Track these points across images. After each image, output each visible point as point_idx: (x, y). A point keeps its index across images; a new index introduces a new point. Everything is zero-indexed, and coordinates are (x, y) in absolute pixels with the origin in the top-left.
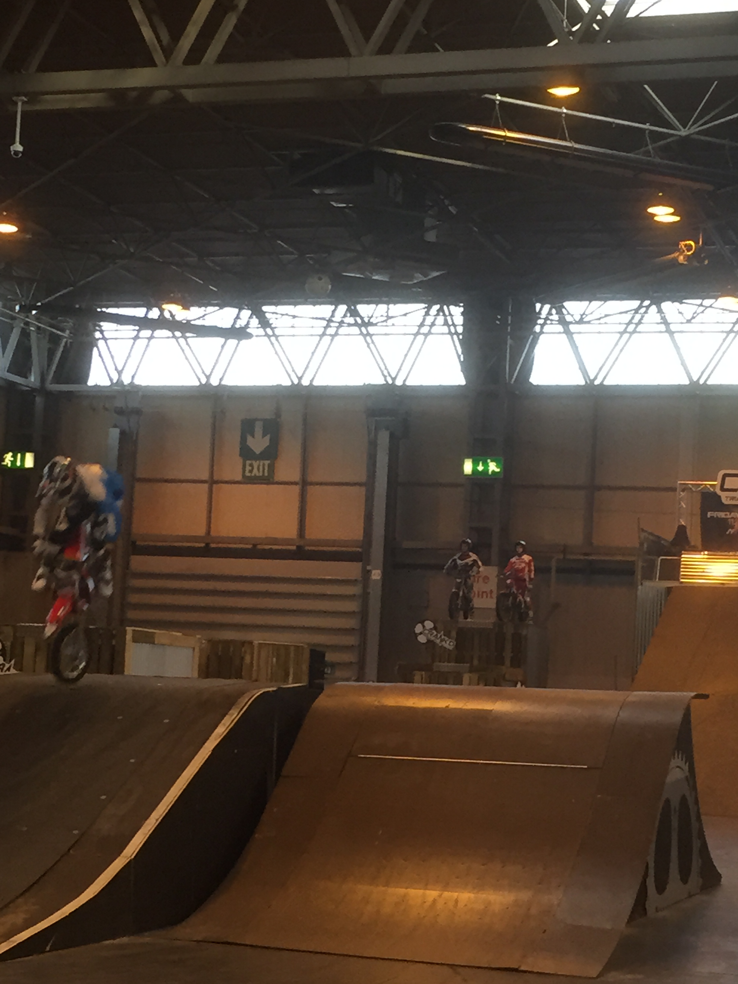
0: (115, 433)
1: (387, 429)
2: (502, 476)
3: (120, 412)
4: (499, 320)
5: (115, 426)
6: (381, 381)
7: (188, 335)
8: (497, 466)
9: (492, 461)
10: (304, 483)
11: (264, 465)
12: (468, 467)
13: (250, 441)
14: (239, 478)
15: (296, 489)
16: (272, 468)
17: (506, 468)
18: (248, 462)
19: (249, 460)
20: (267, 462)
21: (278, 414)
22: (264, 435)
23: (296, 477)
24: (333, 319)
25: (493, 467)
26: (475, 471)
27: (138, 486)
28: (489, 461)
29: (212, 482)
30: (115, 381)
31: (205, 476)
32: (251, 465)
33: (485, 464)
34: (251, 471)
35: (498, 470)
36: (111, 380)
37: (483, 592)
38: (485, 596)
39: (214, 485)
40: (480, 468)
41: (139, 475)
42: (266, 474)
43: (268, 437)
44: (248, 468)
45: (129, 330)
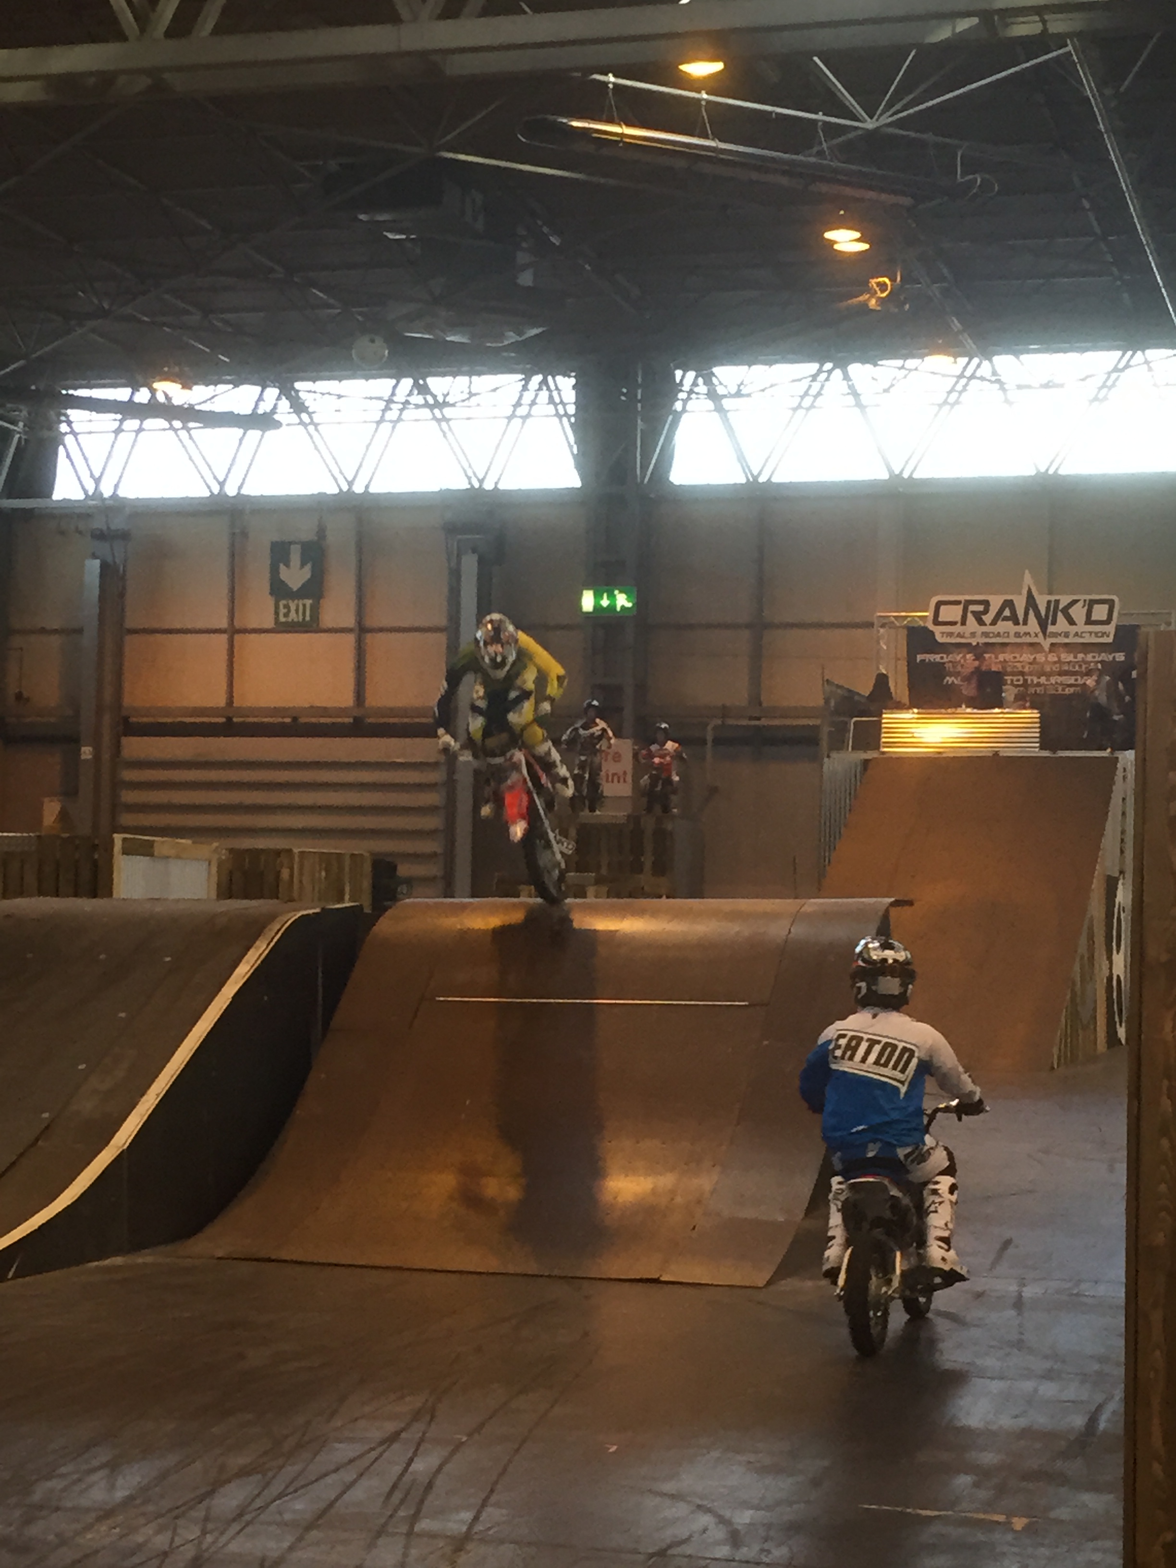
0: (94, 566)
1: (474, 551)
2: (635, 613)
3: (100, 536)
4: (624, 394)
5: (94, 556)
6: (464, 485)
7: (191, 425)
8: (628, 600)
9: (621, 592)
10: (362, 630)
11: (304, 606)
12: (588, 601)
13: (285, 574)
14: (269, 623)
15: (351, 638)
16: (315, 610)
17: (640, 603)
18: (282, 603)
19: (284, 598)
20: (309, 602)
21: (321, 532)
22: (303, 565)
23: (349, 621)
24: (395, 399)
25: (622, 601)
26: (597, 608)
27: (128, 639)
28: (616, 592)
29: (233, 631)
30: (90, 493)
31: (224, 624)
32: (287, 606)
33: (611, 596)
34: (286, 615)
35: (629, 605)
36: (86, 492)
37: (614, 775)
38: (616, 780)
39: (237, 637)
40: (605, 602)
41: (129, 624)
42: (308, 618)
43: (308, 568)
44: (282, 611)
45: (109, 420)
